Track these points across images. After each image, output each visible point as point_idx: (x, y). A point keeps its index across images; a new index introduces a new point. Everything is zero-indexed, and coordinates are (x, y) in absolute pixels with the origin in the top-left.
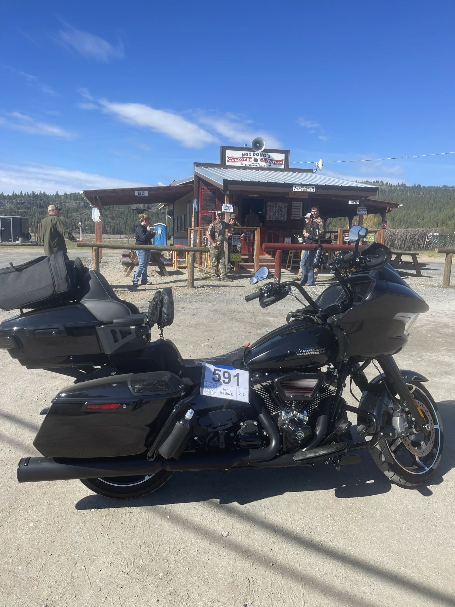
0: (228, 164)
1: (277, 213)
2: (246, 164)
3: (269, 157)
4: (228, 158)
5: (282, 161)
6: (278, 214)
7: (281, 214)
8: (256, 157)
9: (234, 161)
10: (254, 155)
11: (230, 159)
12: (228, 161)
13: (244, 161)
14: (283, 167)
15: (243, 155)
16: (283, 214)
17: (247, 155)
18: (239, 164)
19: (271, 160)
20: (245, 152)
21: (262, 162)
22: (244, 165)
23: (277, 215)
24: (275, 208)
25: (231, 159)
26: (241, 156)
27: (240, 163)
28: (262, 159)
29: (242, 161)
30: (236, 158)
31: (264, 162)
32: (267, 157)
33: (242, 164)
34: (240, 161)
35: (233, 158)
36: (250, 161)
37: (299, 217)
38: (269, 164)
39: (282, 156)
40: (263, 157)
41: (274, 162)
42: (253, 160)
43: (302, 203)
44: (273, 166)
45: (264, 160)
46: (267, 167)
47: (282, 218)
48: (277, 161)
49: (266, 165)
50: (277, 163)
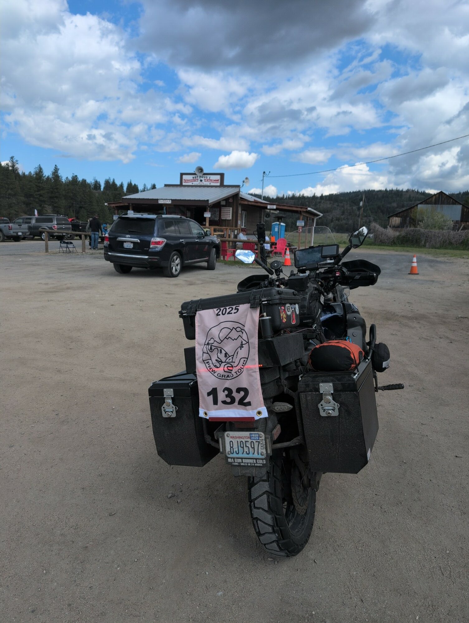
0: (184, 184)
2: (195, 183)
3: (210, 178)
4: (184, 180)
5: (218, 180)
8: (201, 179)
9: (188, 182)
10: (200, 178)
11: (185, 181)
12: (184, 182)
13: (194, 181)
14: (219, 184)
15: (193, 178)
17: (196, 178)
18: (190, 184)
19: (211, 180)
20: (194, 176)
21: (205, 181)
22: (194, 184)
23: (213, 216)
26: (192, 179)
27: (192, 183)
28: (205, 180)
30: (189, 180)
31: (206, 181)
32: (208, 178)
35: (187, 180)
36: (197, 181)
37: (230, 218)
38: (209, 183)
39: (218, 177)
40: (205, 178)
41: (213, 181)
42: (199, 180)
43: (231, 208)
44: (212, 184)
45: (206, 180)
46: (209, 185)
47: (216, 218)
48: (215, 180)
49: (208, 183)
50: (215, 182)
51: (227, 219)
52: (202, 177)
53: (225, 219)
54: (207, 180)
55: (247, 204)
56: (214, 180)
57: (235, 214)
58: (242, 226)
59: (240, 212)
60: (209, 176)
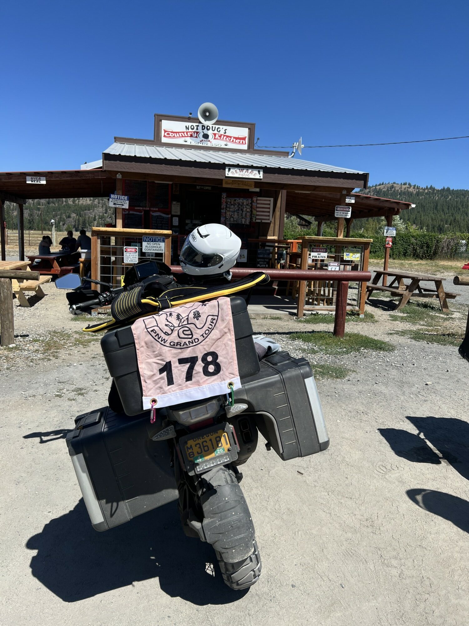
0: (164, 140)
1: (236, 213)
2: (191, 141)
3: (225, 133)
4: (165, 131)
5: (244, 139)
6: (238, 215)
7: (242, 215)
8: (205, 131)
9: (174, 136)
10: (203, 129)
12: (165, 136)
13: (188, 136)
14: (245, 147)
15: (187, 128)
16: (244, 215)
17: (193, 129)
18: (180, 141)
19: (227, 136)
20: (189, 124)
21: (215, 139)
22: (188, 143)
23: (236, 216)
24: (232, 206)
25: (168, 134)
26: (185, 130)
27: (183, 139)
28: (215, 135)
29: (185, 136)
30: (176, 133)
31: (217, 139)
32: (222, 132)
33: (186, 141)
34: (183, 136)
35: (172, 132)
36: (196, 137)
37: (269, 219)
38: (225, 143)
39: (244, 132)
40: (216, 132)
41: (232, 138)
42: (201, 134)
43: (272, 200)
44: (231, 146)
45: (217, 136)
46: (223, 146)
47: (243, 220)
48: (236, 138)
49: (221, 144)
50: (238, 141)
51: (263, 221)
52: (208, 130)
54: (220, 136)
56: (234, 138)
60: (225, 127)
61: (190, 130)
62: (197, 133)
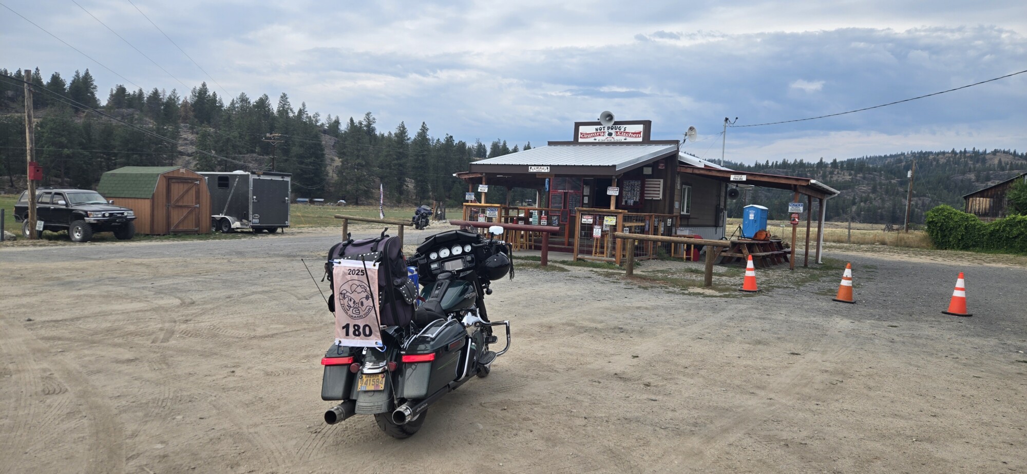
0: (580, 140)
1: (630, 193)
2: (599, 139)
3: (625, 130)
4: (581, 134)
5: (639, 133)
8: (610, 131)
9: (588, 137)
10: (608, 129)
12: (581, 137)
13: (597, 136)
14: (640, 140)
15: (597, 130)
16: (635, 194)
17: (601, 130)
18: (591, 140)
19: (626, 133)
20: (599, 127)
21: (617, 135)
22: (597, 141)
24: (627, 187)
25: (585, 135)
26: (595, 131)
27: (593, 138)
28: (617, 132)
29: (595, 136)
30: (589, 134)
31: (619, 135)
32: (622, 130)
33: (595, 140)
34: (593, 136)
36: (603, 136)
37: (659, 197)
38: (624, 138)
39: (640, 128)
40: (618, 130)
41: (630, 134)
42: (607, 134)
43: (662, 181)
44: (629, 140)
45: (619, 133)
46: (623, 141)
47: (635, 198)
48: (633, 133)
49: (621, 139)
50: (635, 135)
51: (654, 198)
52: (612, 129)
53: (651, 198)
54: (621, 133)
55: (691, 172)
57: (669, 191)
58: (683, 211)
59: (679, 187)
60: (625, 126)
61: (599, 131)
62: (604, 132)
